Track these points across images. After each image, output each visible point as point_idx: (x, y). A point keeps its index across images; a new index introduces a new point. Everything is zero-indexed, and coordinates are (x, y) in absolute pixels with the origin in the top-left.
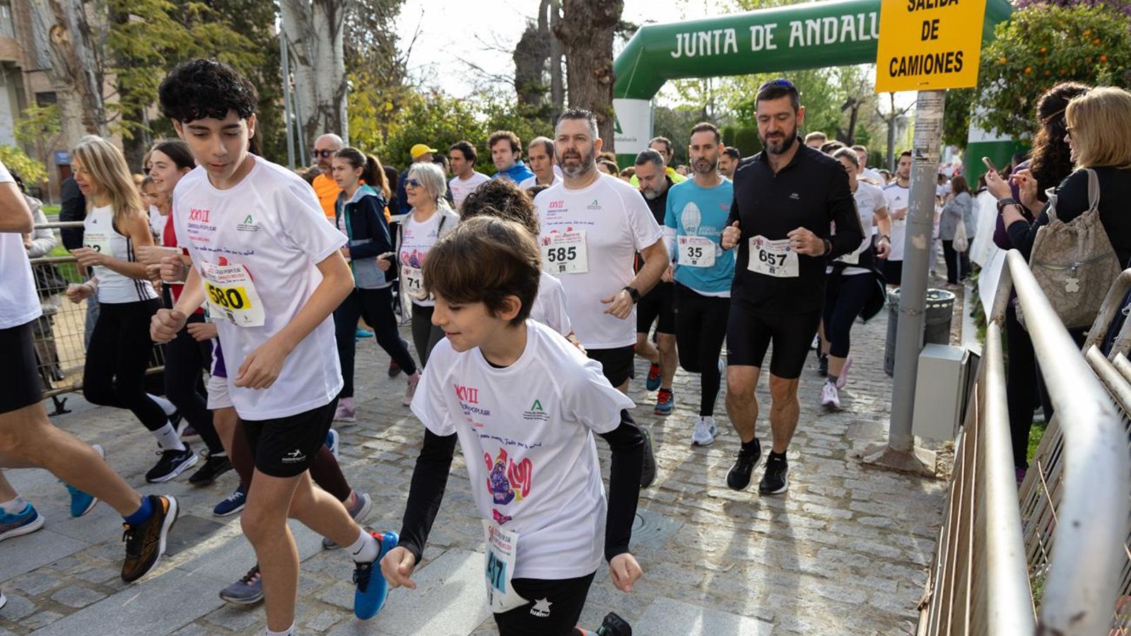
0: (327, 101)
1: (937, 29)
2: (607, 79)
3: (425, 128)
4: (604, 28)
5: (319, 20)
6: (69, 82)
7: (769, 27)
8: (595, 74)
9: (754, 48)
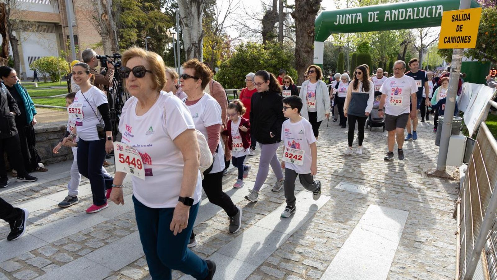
0: (196, 41)
1: (462, 28)
2: (312, 34)
3: (245, 54)
4: (312, 14)
5: (194, 9)
6: (107, 35)
7: (376, 13)
8: (308, 32)
9: (369, 21)
